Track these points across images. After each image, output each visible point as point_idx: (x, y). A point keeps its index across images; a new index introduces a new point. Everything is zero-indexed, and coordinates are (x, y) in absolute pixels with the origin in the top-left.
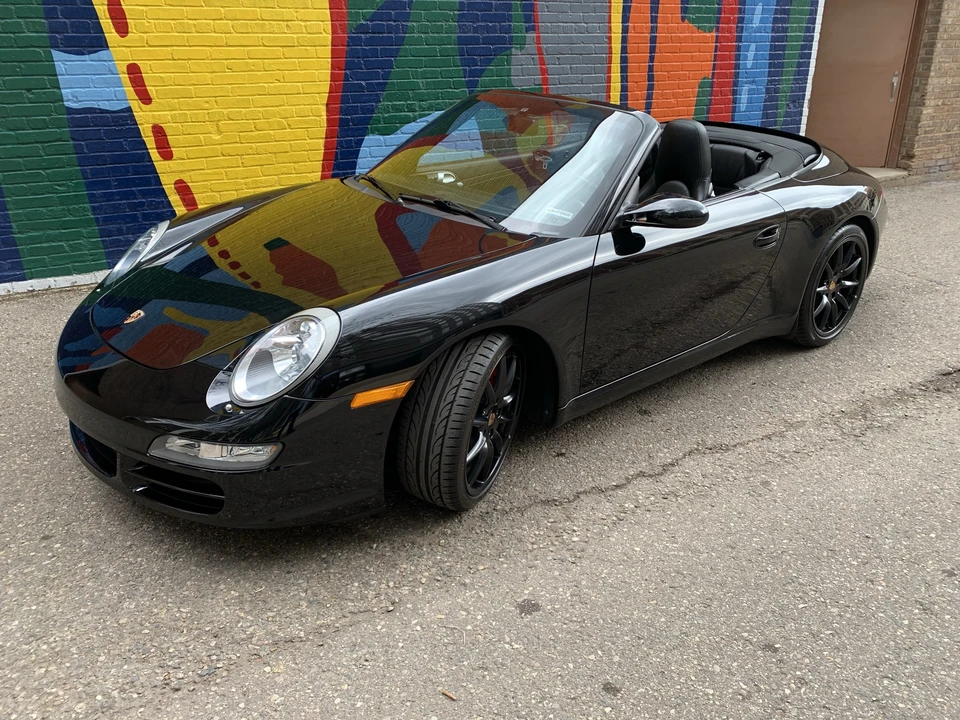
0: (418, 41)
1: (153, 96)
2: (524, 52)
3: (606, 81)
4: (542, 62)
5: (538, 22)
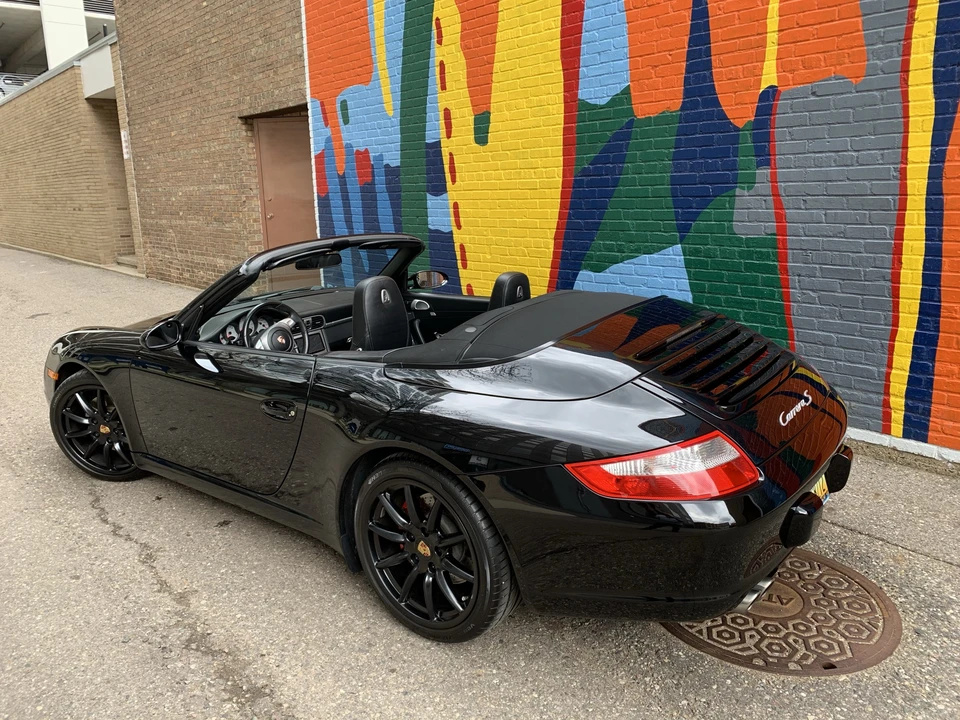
0: (633, 183)
1: (462, 224)
2: (752, 192)
3: (893, 236)
4: (779, 205)
5: (775, 155)
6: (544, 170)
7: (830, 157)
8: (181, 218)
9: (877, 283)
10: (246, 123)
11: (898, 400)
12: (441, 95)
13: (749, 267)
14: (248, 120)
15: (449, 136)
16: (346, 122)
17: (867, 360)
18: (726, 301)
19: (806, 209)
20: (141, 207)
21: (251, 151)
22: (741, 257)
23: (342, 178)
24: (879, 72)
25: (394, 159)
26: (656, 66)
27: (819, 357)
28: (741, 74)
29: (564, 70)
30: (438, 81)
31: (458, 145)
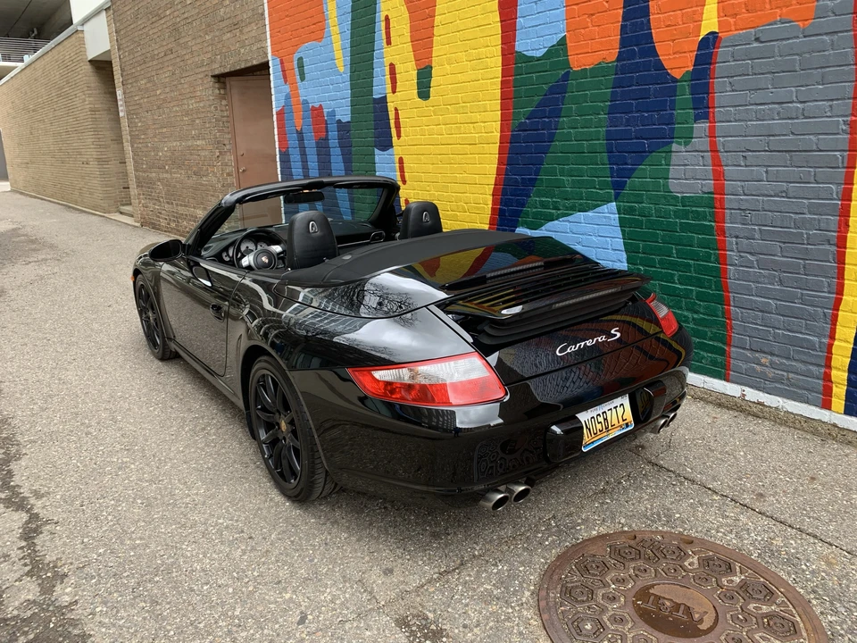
0: (568, 138)
1: (407, 178)
2: (689, 148)
3: (840, 196)
4: (717, 163)
5: (714, 107)
6: (482, 124)
7: (775, 108)
8: (167, 172)
9: (821, 247)
10: (219, 82)
11: (840, 373)
12: (387, 50)
13: (685, 228)
14: (221, 78)
15: (394, 92)
16: (303, 79)
17: (806, 329)
18: (661, 262)
19: (746, 166)
20: (135, 162)
21: (224, 109)
22: (676, 217)
23: (300, 134)
24: (830, 14)
25: (344, 114)
26: (592, 15)
27: (757, 324)
28: (680, 20)
29: (501, 21)
30: (384, 36)
31: (402, 100)
